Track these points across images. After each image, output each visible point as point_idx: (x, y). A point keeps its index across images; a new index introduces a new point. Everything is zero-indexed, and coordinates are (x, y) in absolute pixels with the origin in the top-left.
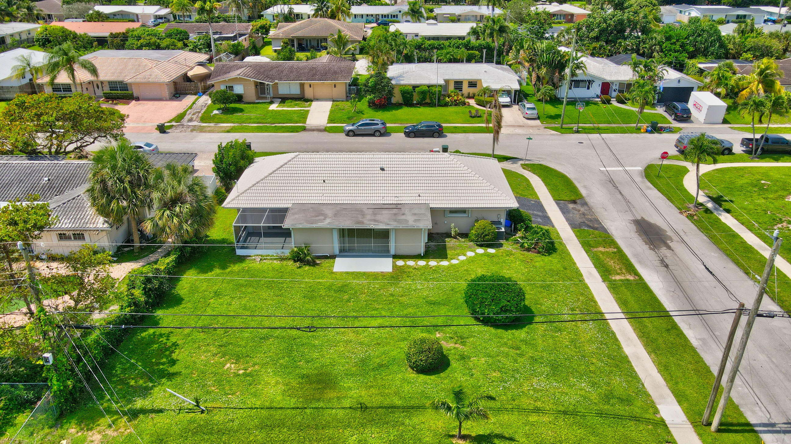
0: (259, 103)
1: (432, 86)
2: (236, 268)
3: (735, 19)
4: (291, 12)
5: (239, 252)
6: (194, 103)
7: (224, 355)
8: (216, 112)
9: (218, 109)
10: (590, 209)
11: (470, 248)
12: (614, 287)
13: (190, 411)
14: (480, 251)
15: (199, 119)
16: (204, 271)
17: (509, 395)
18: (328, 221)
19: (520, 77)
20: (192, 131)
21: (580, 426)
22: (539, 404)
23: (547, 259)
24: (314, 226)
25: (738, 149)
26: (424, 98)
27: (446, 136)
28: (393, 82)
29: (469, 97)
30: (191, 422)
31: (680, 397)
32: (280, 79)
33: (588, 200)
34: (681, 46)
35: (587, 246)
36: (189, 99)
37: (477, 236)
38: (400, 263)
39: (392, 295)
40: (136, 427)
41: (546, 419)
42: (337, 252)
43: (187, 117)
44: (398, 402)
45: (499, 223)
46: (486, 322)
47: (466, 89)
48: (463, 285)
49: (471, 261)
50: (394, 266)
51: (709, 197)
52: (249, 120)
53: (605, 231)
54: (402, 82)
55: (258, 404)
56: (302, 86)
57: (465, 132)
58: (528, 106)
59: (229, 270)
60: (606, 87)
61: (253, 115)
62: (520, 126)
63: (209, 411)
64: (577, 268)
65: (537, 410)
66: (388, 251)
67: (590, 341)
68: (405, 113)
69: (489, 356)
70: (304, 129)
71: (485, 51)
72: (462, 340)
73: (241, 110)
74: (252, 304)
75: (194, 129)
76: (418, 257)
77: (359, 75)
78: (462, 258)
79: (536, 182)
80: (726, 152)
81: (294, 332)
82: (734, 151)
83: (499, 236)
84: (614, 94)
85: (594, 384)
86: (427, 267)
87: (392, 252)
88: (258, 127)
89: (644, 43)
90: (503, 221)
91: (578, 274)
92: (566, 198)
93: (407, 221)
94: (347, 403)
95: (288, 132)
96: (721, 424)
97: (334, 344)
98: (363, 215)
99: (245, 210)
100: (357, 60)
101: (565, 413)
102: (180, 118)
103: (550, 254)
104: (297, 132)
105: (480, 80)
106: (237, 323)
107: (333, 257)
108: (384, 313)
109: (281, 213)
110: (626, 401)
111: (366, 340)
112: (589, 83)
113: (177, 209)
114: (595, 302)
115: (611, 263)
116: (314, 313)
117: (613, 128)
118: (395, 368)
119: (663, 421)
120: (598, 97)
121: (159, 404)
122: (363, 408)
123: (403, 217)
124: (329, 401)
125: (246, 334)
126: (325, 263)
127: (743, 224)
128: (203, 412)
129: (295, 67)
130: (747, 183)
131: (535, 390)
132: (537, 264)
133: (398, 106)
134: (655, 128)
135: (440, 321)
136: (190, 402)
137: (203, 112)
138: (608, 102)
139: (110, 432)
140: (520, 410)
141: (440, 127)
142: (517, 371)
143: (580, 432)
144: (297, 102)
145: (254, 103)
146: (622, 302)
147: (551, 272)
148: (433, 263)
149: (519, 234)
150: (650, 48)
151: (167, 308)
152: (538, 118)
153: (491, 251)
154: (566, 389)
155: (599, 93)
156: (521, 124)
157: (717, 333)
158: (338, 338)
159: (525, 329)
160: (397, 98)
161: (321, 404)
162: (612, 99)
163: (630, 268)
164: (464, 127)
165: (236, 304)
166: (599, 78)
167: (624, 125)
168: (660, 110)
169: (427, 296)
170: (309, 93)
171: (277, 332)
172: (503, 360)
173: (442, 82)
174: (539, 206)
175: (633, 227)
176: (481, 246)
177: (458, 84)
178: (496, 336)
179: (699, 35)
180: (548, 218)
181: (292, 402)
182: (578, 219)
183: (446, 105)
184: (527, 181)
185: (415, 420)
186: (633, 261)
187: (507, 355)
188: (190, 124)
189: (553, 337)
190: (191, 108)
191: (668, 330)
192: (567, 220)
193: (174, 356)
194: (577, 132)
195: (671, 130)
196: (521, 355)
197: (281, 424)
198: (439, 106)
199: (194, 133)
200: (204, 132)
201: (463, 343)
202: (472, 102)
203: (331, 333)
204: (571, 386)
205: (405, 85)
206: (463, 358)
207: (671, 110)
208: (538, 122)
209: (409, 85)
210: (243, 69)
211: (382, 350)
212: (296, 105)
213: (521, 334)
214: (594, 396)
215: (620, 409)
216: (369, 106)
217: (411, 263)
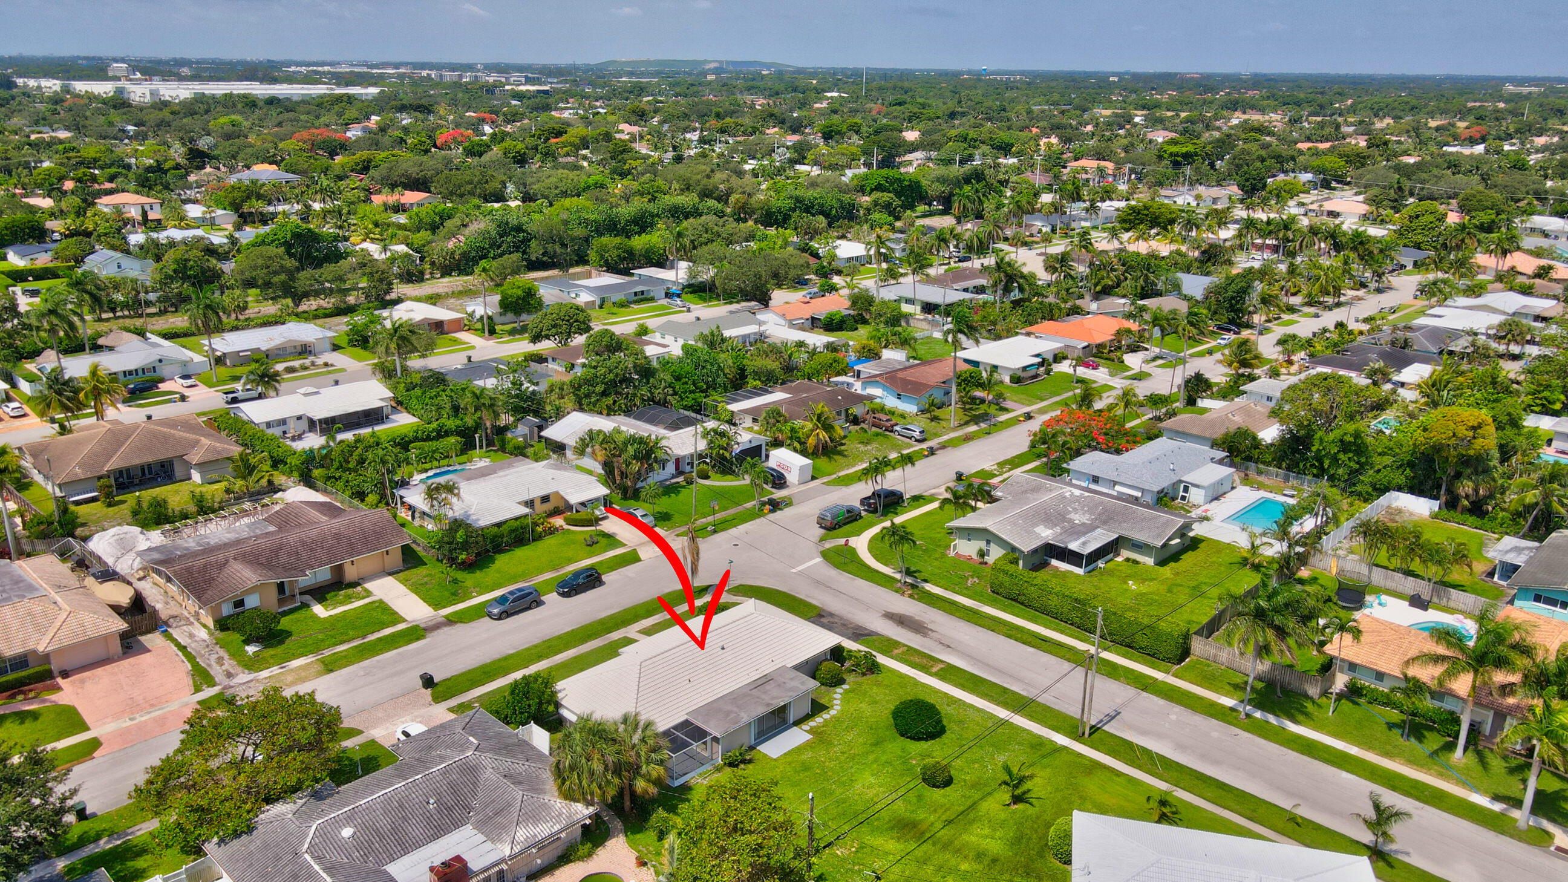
2: (696, 796)
3: (634, 298)
5: (675, 783)
6: (183, 648)
8: (249, 649)
9: (245, 643)
12: (941, 678)
14: (839, 690)
15: (241, 668)
21: (1045, 767)
23: (883, 676)
24: (740, 725)
25: (861, 509)
27: (604, 582)
29: (552, 515)
34: (694, 384)
35: (884, 652)
36: (158, 644)
37: (827, 678)
38: (806, 726)
39: (842, 753)
42: (759, 739)
43: (217, 673)
44: (960, 808)
47: (543, 507)
49: (846, 701)
50: (808, 732)
51: (899, 572)
52: (321, 643)
53: (876, 633)
55: (898, 856)
59: (693, 800)
60: (679, 463)
61: (314, 634)
64: (906, 674)
66: (787, 722)
67: (982, 720)
68: (506, 563)
69: (958, 757)
70: (422, 630)
71: (477, 436)
73: (286, 632)
76: (813, 715)
78: (837, 702)
80: (857, 517)
82: (861, 512)
83: (839, 672)
85: (1019, 744)
86: (823, 721)
87: (791, 721)
88: (357, 649)
91: (914, 679)
92: (813, 615)
94: (938, 825)
98: (759, 698)
100: (283, 490)
102: (203, 677)
103: (880, 671)
104: (420, 637)
105: (558, 492)
107: (757, 745)
109: (690, 729)
110: (1042, 744)
112: (667, 462)
114: (946, 693)
115: (916, 660)
118: (927, 793)
119: (1063, 745)
120: (674, 476)
122: (949, 822)
124: (928, 829)
126: (756, 755)
127: (945, 588)
129: (307, 540)
132: (884, 683)
133: (485, 557)
134: (772, 506)
137: (224, 654)
141: (587, 572)
144: (344, 592)
145: (286, 613)
146: (960, 686)
148: (825, 716)
152: (656, 524)
153: (845, 687)
155: (675, 471)
160: (485, 544)
161: (929, 834)
163: (932, 658)
164: (600, 563)
166: (671, 455)
167: (740, 508)
169: (865, 741)
170: (351, 573)
172: (968, 756)
173: (527, 510)
175: (890, 623)
176: (838, 686)
177: (530, 505)
181: (913, 844)
182: (847, 631)
183: (540, 537)
185: (983, 811)
186: (926, 651)
188: (238, 680)
189: (964, 728)
190: (188, 655)
192: (841, 635)
194: (714, 531)
195: (785, 503)
197: (928, 855)
198: (534, 540)
202: (560, 523)
205: (488, 527)
209: (493, 526)
210: (235, 566)
212: (348, 597)
217: (812, 724)
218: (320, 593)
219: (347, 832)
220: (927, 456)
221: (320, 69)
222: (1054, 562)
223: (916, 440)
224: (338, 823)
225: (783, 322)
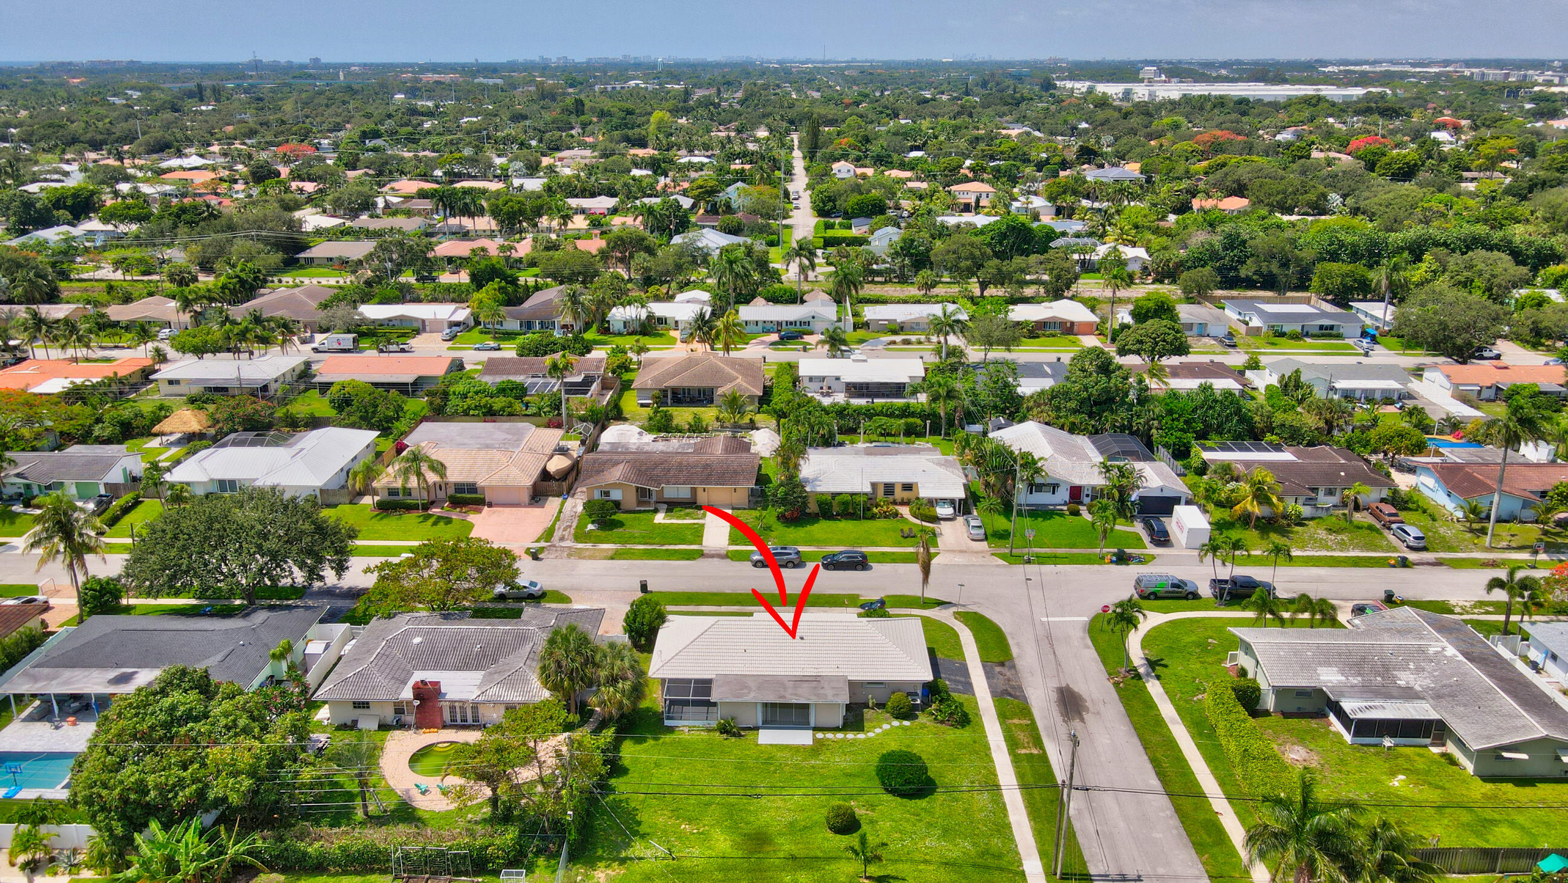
0: (640, 512)
1: (856, 494)
2: (667, 738)
3: (1317, 331)
4: (650, 317)
5: (667, 723)
6: (560, 512)
7: (678, 818)
8: (590, 527)
9: (593, 522)
10: (1017, 673)
11: (886, 720)
12: (1016, 760)
13: (664, 859)
14: (896, 723)
15: (571, 537)
16: (640, 741)
17: (906, 850)
18: (752, 695)
19: (966, 476)
20: (569, 556)
21: (956, 872)
22: (928, 857)
23: (959, 732)
24: (740, 700)
25: (1205, 590)
26: (846, 509)
27: (871, 568)
28: (808, 489)
29: (903, 503)
30: (667, 866)
31: (1043, 854)
32: (668, 483)
33: (1017, 662)
34: (1186, 422)
35: (1003, 716)
36: (554, 503)
37: (893, 708)
38: (820, 735)
39: (813, 767)
40: (627, 869)
41: (931, 868)
42: (760, 724)
43: (557, 534)
44: (821, 855)
45: (916, 694)
46: (893, 791)
47: (899, 494)
48: (875, 760)
49: (886, 733)
50: (815, 739)
51: (1147, 659)
52: (631, 539)
53: (1025, 699)
54: (819, 489)
55: (714, 854)
56: (694, 491)
57: (894, 561)
58: (973, 523)
59: (661, 741)
60: (1076, 492)
61: (636, 532)
62: (961, 551)
63: (678, 859)
64: (987, 742)
65: (925, 862)
66: (808, 723)
67: (981, 810)
68: (821, 528)
69: (893, 820)
70: (701, 554)
71: (928, 422)
72: (872, 807)
73: (620, 524)
74: (690, 774)
75: (572, 553)
76: (836, 729)
77: (762, 458)
78: (878, 730)
79: (967, 637)
80: (1190, 596)
81: (732, 800)
82: (1200, 592)
83: (915, 707)
84: (1087, 500)
85: (974, 844)
86: (843, 740)
87: (812, 725)
88: (646, 551)
89: (1138, 417)
90: (919, 692)
91: (987, 747)
92: (995, 660)
93: (825, 695)
94: (781, 854)
95: (683, 559)
96: (1062, 874)
97: (767, 809)
98: (785, 689)
99: (671, 681)
100: (758, 429)
101: (946, 864)
102: (548, 534)
103: (963, 727)
104: (694, 559)
105: (917, 484)
106: (682, 790)
107: (757, 728)
108: (806, 784)
109: (704, 686)
110: (999, 856)
111: (793, 807)
112: (1054, 487)
113: (620, 685)
114: (996, 775)
115: (1021, 736)
116: (746, 783)
117: (1073, 555)
118: (817, 829)
119: (1023, 871)
120: (1065, 504)
121: (637, 853)
122: (794, 858)
123: (822, 691)
124: (768, 852)
125: (692, 800)
126: (750, 735)
127: (1167, 693)
128: (673, 859)
129: (685, 463)
130: (1193, 642)
131: (926, 847)
132: (948, 737)
133: (813, 518)
134: (1122, 559)
135: (855, 791)
136: (662, 850)
137: (574, 525)
138: (1076, 513)
139: (609, 872)
140: (912, 861)
141: (864, 557)
142: (915, 833)
143: (955, 877)
144: (688, 511)
145: (634, 512)
146: (1020, 775)
147: (961, 746)
148: (850, 736)
149: (934, 706)
150: (1147, 423)
151: (618, 777)
152: (986, 539)
153: (906, 723)
154: (951, 847)
155: (1067, 499)
156: (964, 549)
157: (1094, 805)
158: (769, 804)
159: (927, 799)
160: (813, 508)
161: (762, 855)
162: (1081, 507)
163: (1038, 742)
164: (893, 553)
165: (676, 775)
166: (1065, 482)
167: (1089, 551)
168: (1138, 528)
169: (845, 768)
170: (702, 498)
171: (718, 799)
172: (905, 824)
173: (868, 489)
174: (964, 670)
175: (1054, 696)
176: (897, 718)
177: (889, 488)
178: (901, 804)
179: (1211, 408)
180: (971, 685)
181: (740, 854)
182: (1002, 686)
183: (873, 517)
184: (956, 635)
185: (833, 867)
186: (1043, 734)
187: (908, 821)
188: (563, 544)
189: (949, 806)
190: (558, 519)
191: (1052, 801)
192: (990, 686)
193: (638, 818)
194: (1029, 562)
195: (1141, 560)
196: (920, 821)
197: (734, 868)
198: (865, 518)
199: (573, 560)
200: (584, 558)
201: (873, 810)
202: (905, 511)
203: (763, 800)
204: (956, 845)
205: (822, 494)
206: (872, 822)
207: (1149, 528)
208: (984, 545)
209: (827, 493)
210: (621, 467)
211: (806, 815)
212: (687, 515)
213: (923, 803)
214: (973, 852)
215: (990, 861)
216: (778, 518)
217: (830, 735)
218: (672, 506)
219: (417, 640)
220: (1393, 566)
221: (1352, 68)
222: (1332, 718)
223: (1408, 547)
224: (418, 632)
225: (1448, 385)
